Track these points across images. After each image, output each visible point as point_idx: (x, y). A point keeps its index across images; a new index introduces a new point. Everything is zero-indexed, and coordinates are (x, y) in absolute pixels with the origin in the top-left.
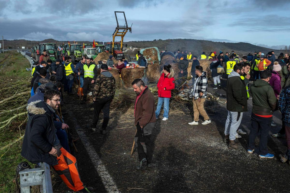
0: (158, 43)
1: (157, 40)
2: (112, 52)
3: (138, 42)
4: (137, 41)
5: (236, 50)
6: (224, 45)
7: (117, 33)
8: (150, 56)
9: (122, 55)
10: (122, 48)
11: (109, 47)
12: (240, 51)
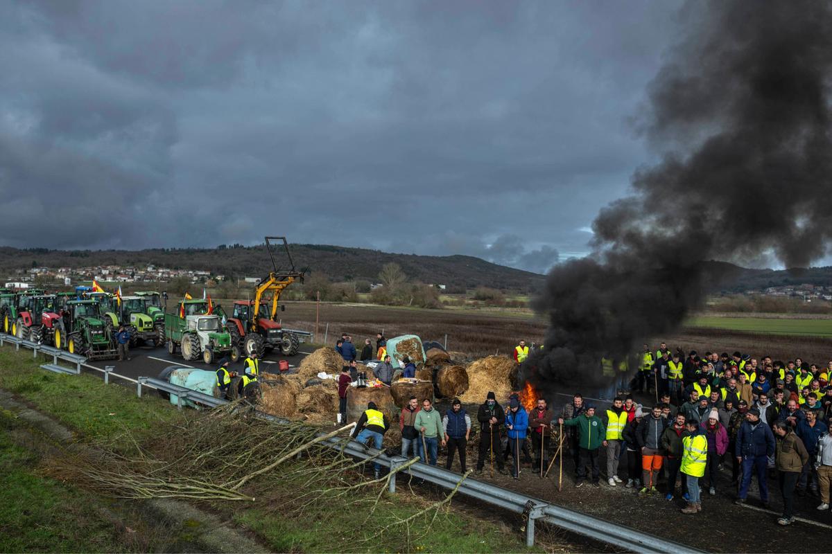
0: (232, 256)
1: (228, 247)
2: (254, 325)
3: (170, 250)
4: (168, 250)
5: (446, 276)
6: (415, 262)
7: (273, 283)
8: (411, 353)
9: (279, 331)
10: (276, 315)
11: (245, 313)
12: (458, 278)
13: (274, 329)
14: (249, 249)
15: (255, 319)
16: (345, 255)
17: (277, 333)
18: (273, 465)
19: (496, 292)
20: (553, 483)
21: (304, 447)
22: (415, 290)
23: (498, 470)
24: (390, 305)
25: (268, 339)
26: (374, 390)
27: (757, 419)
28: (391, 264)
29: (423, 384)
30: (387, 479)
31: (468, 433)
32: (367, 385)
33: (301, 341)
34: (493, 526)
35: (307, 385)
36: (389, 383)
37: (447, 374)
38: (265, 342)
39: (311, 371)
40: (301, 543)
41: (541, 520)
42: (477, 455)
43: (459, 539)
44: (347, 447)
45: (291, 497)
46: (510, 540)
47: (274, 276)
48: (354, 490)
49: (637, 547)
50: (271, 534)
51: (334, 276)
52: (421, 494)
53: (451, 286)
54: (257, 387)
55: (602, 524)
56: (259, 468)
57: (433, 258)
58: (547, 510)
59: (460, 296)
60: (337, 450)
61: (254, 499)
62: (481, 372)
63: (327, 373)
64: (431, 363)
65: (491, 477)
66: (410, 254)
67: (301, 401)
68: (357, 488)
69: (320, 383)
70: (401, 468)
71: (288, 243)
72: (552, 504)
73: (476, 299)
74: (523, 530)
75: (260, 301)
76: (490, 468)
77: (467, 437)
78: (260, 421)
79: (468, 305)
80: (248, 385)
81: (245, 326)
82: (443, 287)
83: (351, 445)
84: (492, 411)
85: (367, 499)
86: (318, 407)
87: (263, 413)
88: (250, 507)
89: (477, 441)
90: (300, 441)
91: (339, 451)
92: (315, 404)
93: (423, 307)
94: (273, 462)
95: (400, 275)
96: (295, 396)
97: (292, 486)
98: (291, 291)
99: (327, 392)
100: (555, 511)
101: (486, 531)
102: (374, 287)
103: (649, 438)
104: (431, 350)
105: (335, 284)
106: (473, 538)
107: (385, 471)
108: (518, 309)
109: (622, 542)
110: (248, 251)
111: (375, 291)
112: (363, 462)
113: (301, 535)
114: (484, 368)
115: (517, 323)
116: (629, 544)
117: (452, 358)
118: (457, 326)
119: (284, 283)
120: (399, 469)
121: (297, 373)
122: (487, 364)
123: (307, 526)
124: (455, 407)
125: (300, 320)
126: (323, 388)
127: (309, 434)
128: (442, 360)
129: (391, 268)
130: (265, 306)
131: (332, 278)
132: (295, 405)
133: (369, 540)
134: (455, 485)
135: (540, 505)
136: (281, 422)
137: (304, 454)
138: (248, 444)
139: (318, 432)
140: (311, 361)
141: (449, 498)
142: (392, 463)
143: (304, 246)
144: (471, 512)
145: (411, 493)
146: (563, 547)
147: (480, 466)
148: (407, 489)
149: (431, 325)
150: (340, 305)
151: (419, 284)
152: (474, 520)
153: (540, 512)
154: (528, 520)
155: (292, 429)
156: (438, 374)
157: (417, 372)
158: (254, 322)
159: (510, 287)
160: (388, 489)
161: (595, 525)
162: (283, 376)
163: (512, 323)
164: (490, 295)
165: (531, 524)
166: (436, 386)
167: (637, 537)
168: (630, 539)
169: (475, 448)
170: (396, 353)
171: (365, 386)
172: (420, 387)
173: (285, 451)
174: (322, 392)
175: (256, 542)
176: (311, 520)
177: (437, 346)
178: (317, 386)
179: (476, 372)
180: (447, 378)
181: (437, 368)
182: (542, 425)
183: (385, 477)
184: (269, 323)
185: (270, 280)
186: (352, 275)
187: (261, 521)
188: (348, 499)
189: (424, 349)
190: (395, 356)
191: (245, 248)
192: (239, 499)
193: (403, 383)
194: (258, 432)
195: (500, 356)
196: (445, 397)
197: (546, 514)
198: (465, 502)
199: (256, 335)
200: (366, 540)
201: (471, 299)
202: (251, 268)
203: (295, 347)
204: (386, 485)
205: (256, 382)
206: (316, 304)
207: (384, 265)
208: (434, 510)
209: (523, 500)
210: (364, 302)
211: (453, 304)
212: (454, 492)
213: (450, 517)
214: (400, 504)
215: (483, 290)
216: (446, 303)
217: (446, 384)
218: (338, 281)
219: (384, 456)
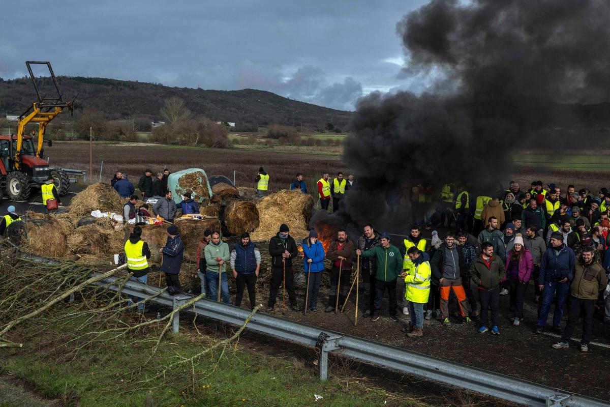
2: (17, 162)
5: (235, 112)
6: (200, 97)
7: (36, 116)
8: (195, 188)
9: (46, 169)
10: (42, 151)
11: (6, 149)
12: (248, 114)
13: (40, 167)
14: (9, 82)
15: (18, 156)
16: (121, 89)
17: (43, 171)
18: (43, 309)
19: (291, 130)
20: (348, 318)
21: (76, 288)
22: (201, 127)
23: (291, 307)
24: (174, 144)
25: (34, 178)
26: (154, 228)
27: (561, 244)
28: (174, 99)
29: (209, 220)
30: (170, 318)
31: (258, 268)
32: (147, 222)
33: (72, 180)
34: (285, 362)
35: (79, 224)
36: (171, 220)
37: (235, 210)
38: (30, 182)
39: (83, 209)
40: (75, 387)
41: (335, 353)
42: (269, 293)
43: (248, 376)
44: (124, 287)
45: (63, 341)
46: (302, 375)
47: (39, 106)
48: (133, 331)
49: (433, 374)
50: (42, 380)
51: (110, 113)
52: (208, 333)
53: (241, 124)
54: (22, 227)
55: (399, 353)
56: (27, 312)
57: (221, 92)
58: (341, 342)
59: (251, 134)
60: (113, 291)
61: (21, 345)
62: (273, 208)
63: (102, 211)
64: (218, 198)
65: (283, 314)
66: (196, 88)
67: (73, 242)
68: (137, 329)
69: (94, 222)
70: (184, 305)
71: (56, 75)
72: (345, 336)
73: (268, 137)
74: (316, 363)
75: (23, 135)
76: (281, 305)
77: (257, 272)
78: (26, 262)
79: (260, 143)
80: (11, 225)
81: (7, 164)
82: (233, 124)
83: (129, 284)
84: (285, 244)
85: (149, 339)
86: (92, 248)
87: (28, 255)
88: (17, 353)
89: (267, 279)
90: (72, 282)
91: (116, 292)
92: (89, 245)
93: (210, 146)
94: (42, 305)
95: (184, 112)
96: (66, 237)
97: (64, 330)
98: (60, 130)
99: (102, 231)
100: (349, 342)
101: (277, 367)
102: (155, 125)
103: (446, 269)
104: (218, 184)
105: (110, 122)
106: (263, 375)
107: (167, 310)
108: (315, 147)
109: (418, 370)
110: (9, 85)
111: (157, 128)
112: (143, 302)
113: (74, 379)
114: (275, 204)
115: (313, 162)
116: (425, 372)
117: (241, 194)
118: (248, 166)
119: (51, 115)
120: (182, 307)
121: (68, 212)
122: (279, 199)
123: (82, 370)
124: (243, 241)
125: (71, 161)
126: (98, 228)
127: (83, 274)
128: (230, 196)
129: (175, 103)
130: (29, 140)
131: (107, 115)
132: (67, 246)
133: (151, 381)
134: (243, 322)
135: (333, 337)
136: (50, 264)
137: (78, 297)
138: (13, 287)
139: (92, 272)
140: (83, 197)
141: (237, 334)
142: (175, 301)
143: (73, 78)
144: (262, 349)
145: (197, 333)
146: (357, 380)
147: (271, 303)
148: (191, 329)
149: (220, 165)
150: (117, 145)
151: (205, 121)
152: (264, 357)
153: (333, 345)
154: (321, 353)
155: (62, 270)
156: (225, 210)
157: (202, 209)
158: (17, 159)
159: (305, 124)
160: (170, 330)
161: (391, 354)
162: (52, 215)
163: (308, 162)
164: (284, 133)
165: (325, 358)
166: (223, 224)
167: (433, 364)
168: (427, 367)
169: (265, 285)
170: (179, 188)
171: (144, 224)
172: (205, 224)
173: (56, 294)
174: (96, 231)
175: (25, 388)
176: (86, 364)
177: (225, 181)
178: (90, 226)
179: (267, 208)
180: (235, 215)
181: (224, 204)
182: (339, 257)
183: (168, 316)
184: (35, 159)
185: (34, 111)
186: (129, 112)
187: (30, 367)
188: (127, 341)
189: (210, 183)
190: (177, 191)
191: (5, 82)
192: (4, 345)
193: (186, 219)
194: (24, 275)
195: (293, 191)
196: (234, 235)
197: (340, 346)
198: (255, 340)
199: (20, 173)
200: (147, 381)
201: (263, 137)
202: (14, 104)
203: (65, 187)
204: (169, 324)
205: (21, 222)
206: (89, 144)
207: (166, 101)
208: (220, 349)
209: (315, 333)
210: (145, 141)
211: (243, 142)
212: (242, 328)
213: (239, 354)
214: (185, 344)
215: (276, 128)
216: (236, 141)
217: (235, 221)
218: (115, 119)
219: (166, 295)
